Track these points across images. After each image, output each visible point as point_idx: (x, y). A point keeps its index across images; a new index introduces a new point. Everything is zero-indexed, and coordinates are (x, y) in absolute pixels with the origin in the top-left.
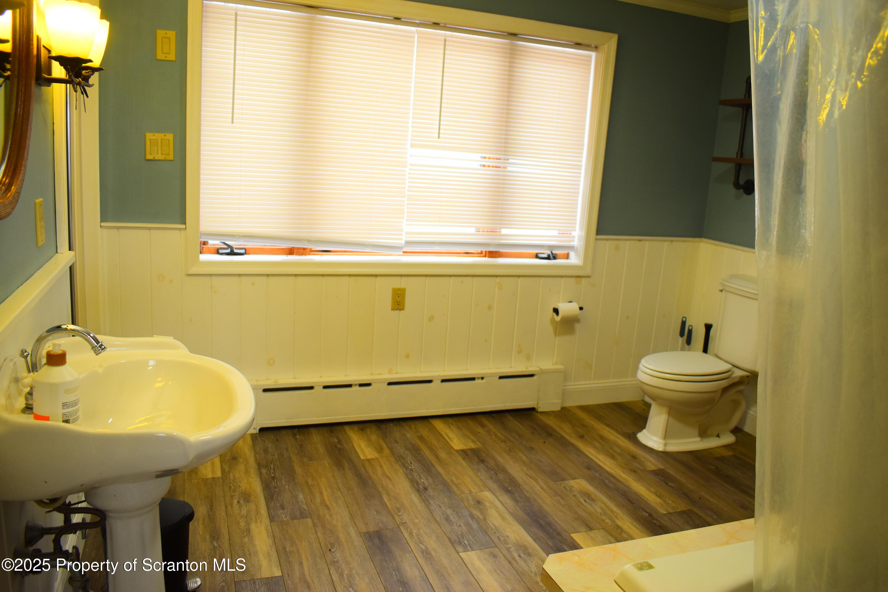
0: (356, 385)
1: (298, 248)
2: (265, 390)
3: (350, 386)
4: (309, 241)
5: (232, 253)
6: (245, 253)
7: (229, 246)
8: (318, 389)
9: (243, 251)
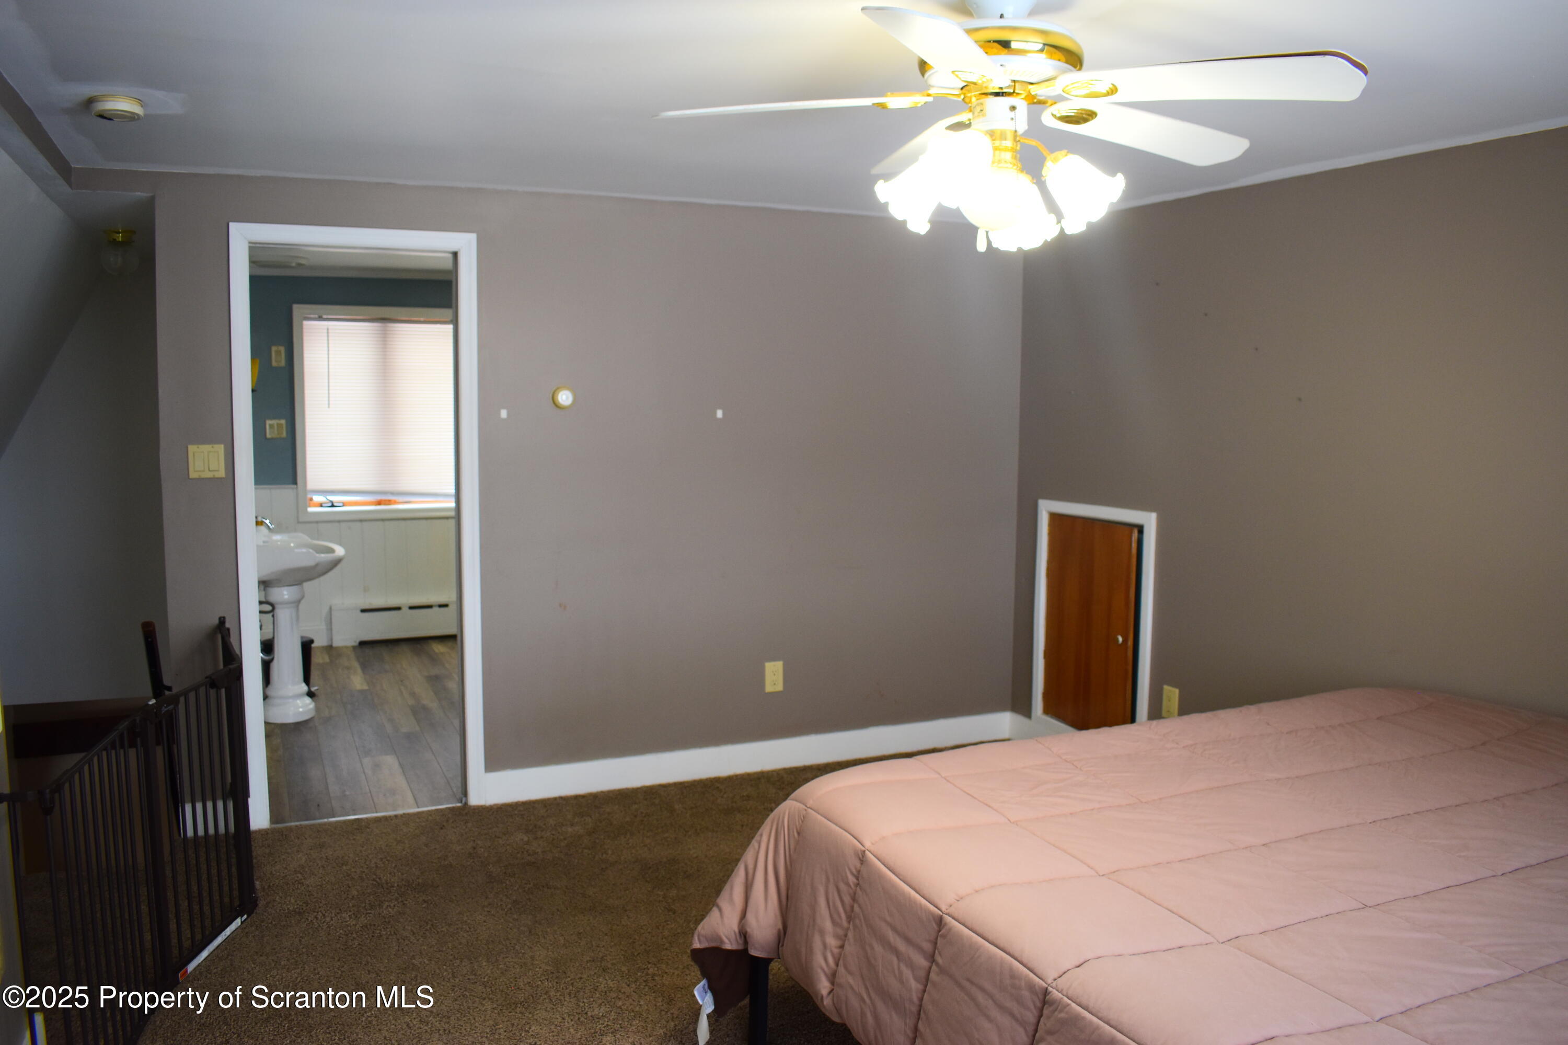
0: (435, 606)
1: (385, 500)
2: (363, 611)
3: (430, 607)
4: (392, 493)
5: (333, 506)
6: (343, 506)
7: (332, 502)
8: (405, 610)
9: (341, 504)
